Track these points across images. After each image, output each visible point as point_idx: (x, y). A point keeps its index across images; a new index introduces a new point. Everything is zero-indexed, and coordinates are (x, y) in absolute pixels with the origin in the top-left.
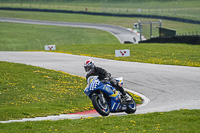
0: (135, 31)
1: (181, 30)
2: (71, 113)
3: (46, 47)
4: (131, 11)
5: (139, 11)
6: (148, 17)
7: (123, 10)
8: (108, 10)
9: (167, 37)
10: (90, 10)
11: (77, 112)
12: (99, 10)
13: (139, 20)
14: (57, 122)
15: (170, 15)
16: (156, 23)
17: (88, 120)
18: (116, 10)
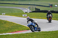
0: (28, 9)
1: (42, 9)
2: (10, 33)
3: (2, 14)
4: (27, 3)
5: (29, 3)
6: (32, 5)
7: (25, 3)
8: (21, 3)
9: (38, 11)
10: (15, 3)
11: (11, 32)
12: (18, 3)
13: (29, 6)
14: (6, 35)
15: (38, 4)
16: (34, 7)
17: (15, 35)
18: (23, 3)
